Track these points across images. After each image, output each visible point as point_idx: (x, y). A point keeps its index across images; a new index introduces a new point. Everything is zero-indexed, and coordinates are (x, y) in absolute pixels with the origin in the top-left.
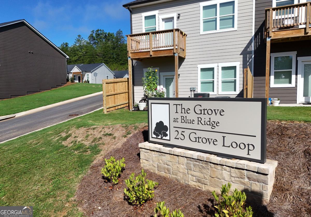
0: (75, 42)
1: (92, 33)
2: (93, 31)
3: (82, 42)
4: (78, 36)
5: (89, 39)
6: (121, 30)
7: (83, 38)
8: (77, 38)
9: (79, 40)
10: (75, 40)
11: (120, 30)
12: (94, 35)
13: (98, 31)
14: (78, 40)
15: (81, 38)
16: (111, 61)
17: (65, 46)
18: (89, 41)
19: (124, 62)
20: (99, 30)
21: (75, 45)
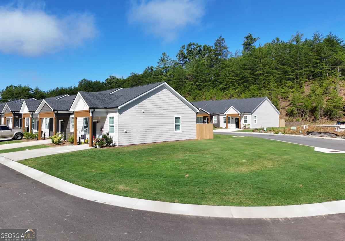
0: (158, 63)
1: (182, 49)
2: (184, 46)
3: (167, 63)
4: (163, 54)
5: (178, 58)
6: (223, 37)
7: (168, 57)
8: (162, 58)
9: (164, 59)
10: (159, 60)
11: (221, 36)
12: (185, 52)
13: (190, 45)
14: (162, 60)
15: (167, 56)
16: (206, 86)
17: (149, 70)
18: (177, 61)
19: (226, 85)
20: (192, 43)
21: (159, 67)
